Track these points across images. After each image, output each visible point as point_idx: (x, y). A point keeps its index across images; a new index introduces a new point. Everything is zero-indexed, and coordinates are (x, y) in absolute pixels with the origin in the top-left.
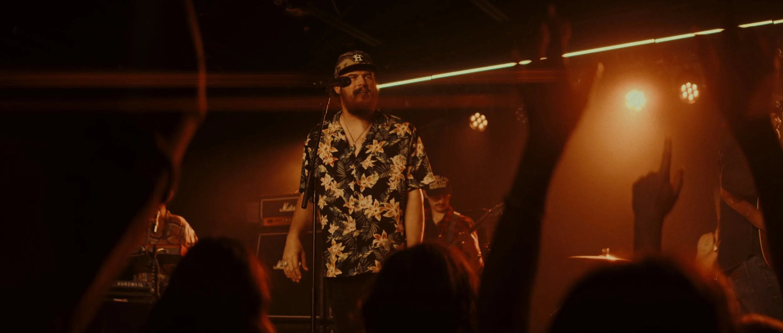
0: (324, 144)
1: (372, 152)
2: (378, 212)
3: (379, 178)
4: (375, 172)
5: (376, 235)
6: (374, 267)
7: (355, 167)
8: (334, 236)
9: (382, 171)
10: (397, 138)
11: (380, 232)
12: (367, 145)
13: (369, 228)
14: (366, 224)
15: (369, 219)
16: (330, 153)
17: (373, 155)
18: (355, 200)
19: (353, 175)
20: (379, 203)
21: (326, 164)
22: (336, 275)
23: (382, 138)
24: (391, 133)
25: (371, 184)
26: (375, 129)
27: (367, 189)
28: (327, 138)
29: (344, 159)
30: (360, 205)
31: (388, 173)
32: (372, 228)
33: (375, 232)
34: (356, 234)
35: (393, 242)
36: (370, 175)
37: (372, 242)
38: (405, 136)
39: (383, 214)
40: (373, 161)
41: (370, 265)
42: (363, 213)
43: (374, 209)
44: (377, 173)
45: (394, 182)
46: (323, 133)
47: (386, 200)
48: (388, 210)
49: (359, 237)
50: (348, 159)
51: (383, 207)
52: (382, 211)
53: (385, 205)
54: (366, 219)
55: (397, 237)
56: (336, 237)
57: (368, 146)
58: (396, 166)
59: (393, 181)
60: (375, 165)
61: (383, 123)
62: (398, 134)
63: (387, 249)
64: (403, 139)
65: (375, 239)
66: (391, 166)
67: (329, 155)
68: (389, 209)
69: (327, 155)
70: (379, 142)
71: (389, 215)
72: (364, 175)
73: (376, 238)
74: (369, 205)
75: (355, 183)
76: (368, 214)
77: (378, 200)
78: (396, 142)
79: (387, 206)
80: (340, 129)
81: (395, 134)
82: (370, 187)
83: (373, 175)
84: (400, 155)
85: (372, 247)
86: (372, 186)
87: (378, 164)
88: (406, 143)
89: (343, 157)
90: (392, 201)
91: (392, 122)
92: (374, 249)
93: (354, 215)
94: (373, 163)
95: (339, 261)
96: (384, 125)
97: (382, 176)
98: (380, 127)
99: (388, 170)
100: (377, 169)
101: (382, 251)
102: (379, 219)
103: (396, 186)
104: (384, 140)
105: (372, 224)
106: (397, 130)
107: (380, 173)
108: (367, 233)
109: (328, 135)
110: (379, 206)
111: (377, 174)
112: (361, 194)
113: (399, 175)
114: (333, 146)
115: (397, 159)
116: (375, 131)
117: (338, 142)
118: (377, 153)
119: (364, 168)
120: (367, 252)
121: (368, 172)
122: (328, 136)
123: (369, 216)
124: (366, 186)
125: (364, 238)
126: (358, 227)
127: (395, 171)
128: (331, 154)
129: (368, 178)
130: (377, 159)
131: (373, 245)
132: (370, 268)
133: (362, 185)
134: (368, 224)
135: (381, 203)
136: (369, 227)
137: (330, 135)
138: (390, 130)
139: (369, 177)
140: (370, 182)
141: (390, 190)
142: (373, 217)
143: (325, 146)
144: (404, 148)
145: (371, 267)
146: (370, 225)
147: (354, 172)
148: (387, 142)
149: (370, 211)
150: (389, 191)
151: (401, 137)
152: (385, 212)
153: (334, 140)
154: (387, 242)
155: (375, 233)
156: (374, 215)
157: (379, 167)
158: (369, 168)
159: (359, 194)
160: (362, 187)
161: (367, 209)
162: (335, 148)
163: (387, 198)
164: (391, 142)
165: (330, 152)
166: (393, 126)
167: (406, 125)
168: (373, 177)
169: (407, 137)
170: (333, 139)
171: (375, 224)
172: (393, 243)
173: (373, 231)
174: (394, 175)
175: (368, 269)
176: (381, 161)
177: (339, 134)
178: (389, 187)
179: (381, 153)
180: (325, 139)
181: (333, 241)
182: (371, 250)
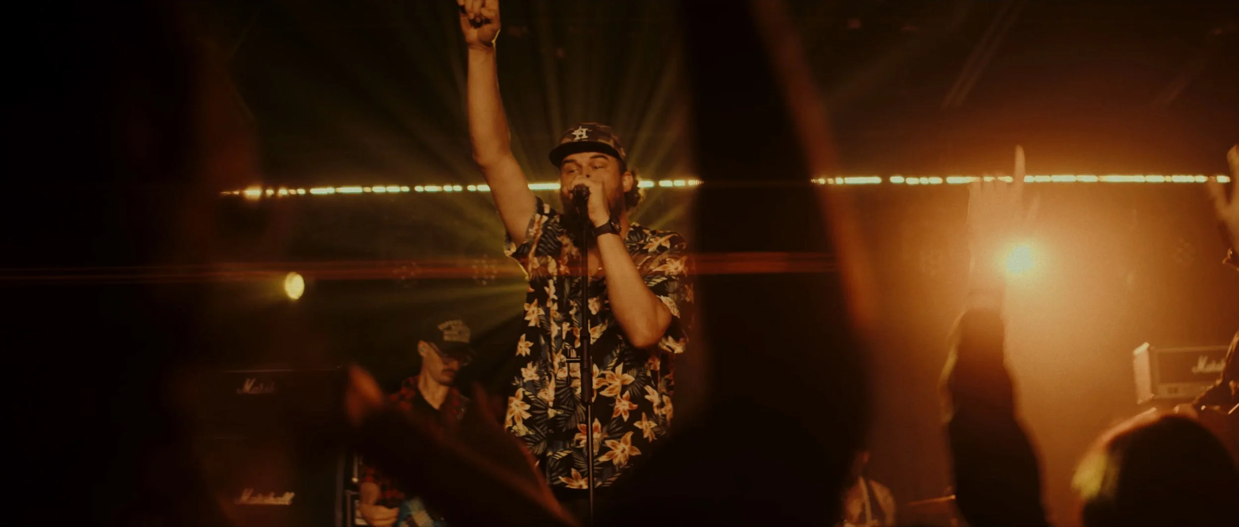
5: (581, 425)
6: (569, 479)
8: (524, 386)
14: (570, 403)
15: (576, 395)
32: (577, 412)
33: (582, 421)
42: (569, 384)
47: (610, 367)
48: (610, 384)
51: (603, 380)
53: (607, 376)
54: (572, 396)
55: (613, 425)
56: (527, 391)
65: (579, 431)
71: (610, 393)
79: (609, 378)
85: (572, 445)
90: (619, 368)
92: (574, 449)
95: (512, 431)
108: (571, 420)
125: (561, 425)
129: (593, 329)
131: (574, 442)
134: (572, 405)
135: (602, 372)
136: (573, 410)
139: (595, 327)
145: (564, 478)
150: (618, 351)
152: (604, 387)
163: (613, 364)
173: (577, 418)
175: (559, 479)
181: (520, 391)
182: (570, 450)
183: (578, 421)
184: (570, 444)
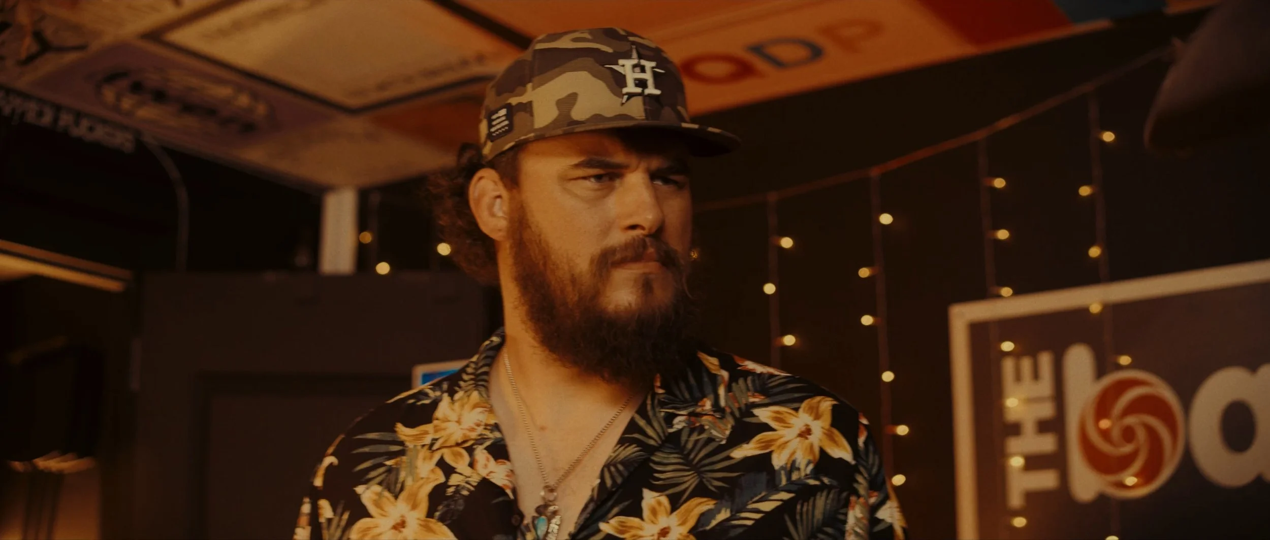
0: (396, 497)
10: (773, 487)
12: (604, 518)
23: (690, 481)
24: (740, 453)
26: (650, 432)
28: (412, 468)
38: (816, 474)
46: (402, 443)
57: (614, 522)
61: (696, 401)
62: (779, 461)
64: (804, 493)
70: (675, 503)
78: (767, 507)
80: (488, 434)
81: (762, 462)
88: (819, 514)
91: (745, 394)
96: (699, 410)
104: (701, 491)
106: (772, 441)
109: (424, 452)
114: (437, 514)
117: (465, 493)
122: (419, 462)
137: (431, 458)
138: (737, 438)
143: (398, 509)
151: (795, 476)
153: (444, 486)
162: (445, 529)
164: (744, 509)
166: (752, 420)
167: (816, 413)
169: (826, 480)
170: (442, 479)
177: (481, 454)
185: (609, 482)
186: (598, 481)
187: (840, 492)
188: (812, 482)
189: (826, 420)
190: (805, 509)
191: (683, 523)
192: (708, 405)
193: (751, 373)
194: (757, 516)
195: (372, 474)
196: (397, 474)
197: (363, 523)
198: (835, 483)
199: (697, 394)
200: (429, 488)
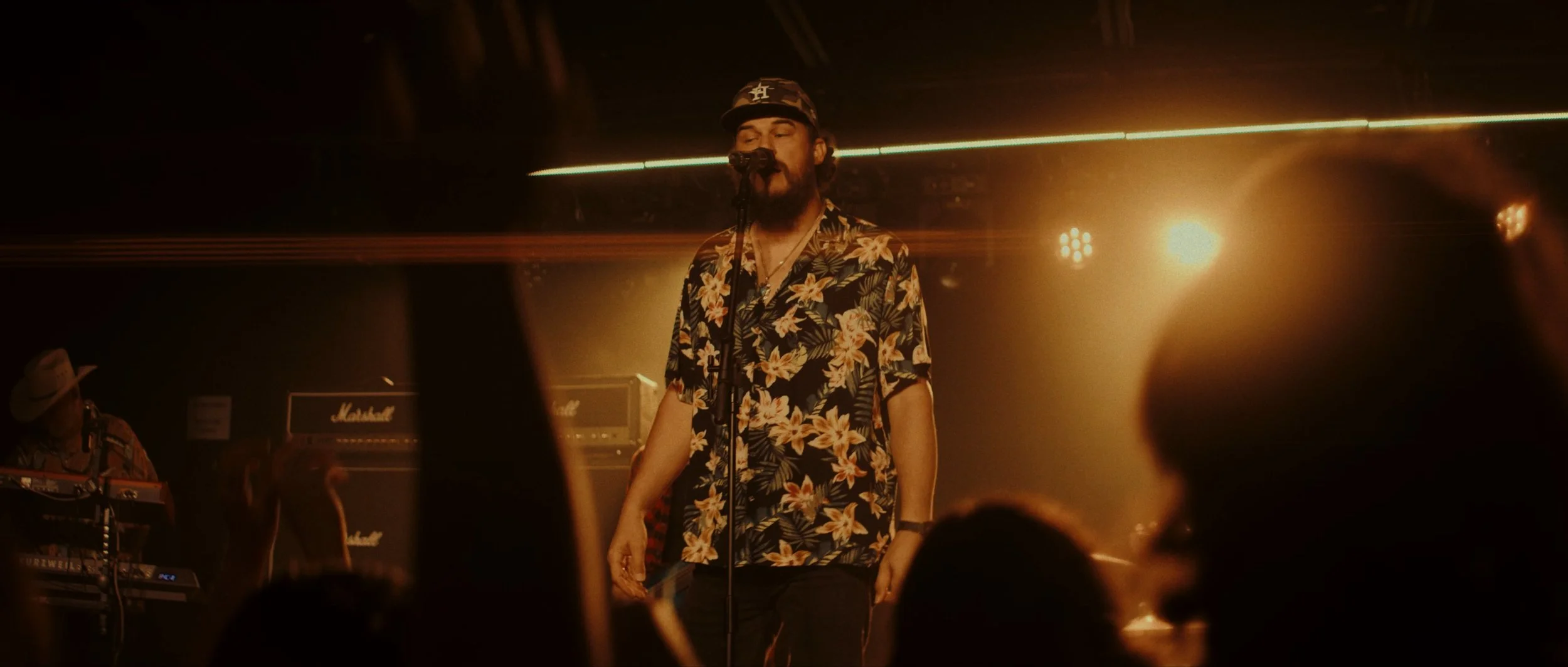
0: (714, 277)
1: (799, 301)
2: (800, 435)
3: (808, 358)
4: (800, 344)
5: (789, 484)
6: (777, 555)
7: (761, 332)
8: (713, 478)
9: (814, 344)
10: (857, 271)
11: (797, 479)
12: (791, 283)
13: (777, 468)
14: (771, 458)
15: (776, 447)
16: (721, 297)
17: (801, 307)
18: (753, 402)
19: (755, 348)
20: (804, 415)
21: (709, 320)
22: (708, 561)
23: (825, 270)
25: (790, 372)
26: (813, 249)
27: (780, 380)
29: (743, 312)
30: (760, 415)
31: (826, 349)
32: (782, 468)
33: (788, 478)
34: (745, 477)
35: (825, 502)
36: (789, 350)
37: (779, 500)
38: (876, 265)
39: (809, 441)
40: (798, 320)
41: (769, 550)
42: (766, 434)
43: (790, 428)
44: (805, 346)
45: (840, 369)
47: (817, 410)
48: (822, 433)
49: (753, 484)
50: (751, 312)
51: (811, 426)
52: (806, 435)
53: (814, 422)
54: (772, 449)
55: (835, 491)
56: (717, 480)
57: (794, 286)
58: (847, 333)
59: (837, 368)
60: (801, 329)
61: (834, 236)
62: (861, 260)
63: (808, 518)
64: (870, 273)
65: (786, 492)
66: (836, 332)
67: (717, 302)
68: (822, 430)
69: (714, 302)
70: (818, 278)
71: (823, 444)
72: (776, 351)
73: (789, 491)
74: (781, 418)
75: (756, 367)
76: (777, 437)
77: (802, 409)
78: (852, 279)
79: (818, 424)
81: (854, 261)
82: (787, 377)
83: (795, 352)
84: (859, 308)
85: (779, 510)
86: (792, 375)
87: (807, 326)
88: (875, 282)
89: (743, 306)
90: (832, 413)
91: (856, 233)
92: (782, 515)
93: (746, 435)
94: (798, 325)
95: (715, 531)
96: (834, 240)
97: (814, 355)
98: (826, 246)
99: (828, 341)
100: (806, 338)
101: (797, 521)
102: (799, 450)
103: (844, 379)
104: (829, 274)
105: (783, 459)
106: (860, 252)
107: (810, 348)
108: (771, 478)
110: (801, 421)
111: (803, 350)
112: (767, 393)
113: (853, 354)
114: (729, 282)
115: (851, 318)
116: (814, 254)
118: (810, 301)
119: (778, 334)
120: (765, 521)
121: (786, 345)
123: (778, 443)
124: (779, 376)
125: (763, 488)
126: (752, 462)
127: (843, 345)
128: (721, 300)
129: (784, 356)
130: (807, 315)
131: (782, 506)
132: (768, 557)
133: (770, 371)
134: (774, 460)
135: (807, 416)
136: (776, 465)
138: (846, 253)
139: (787, 354)
140: (788, 367)
141: (828, 388)
142: (788, 446)
143: (715, 281)
144: (869, 293)
145: (770, 555)
146: (778, 462)
147: (756, 343)
148: (833, 281)
149: (781, 431)
150: (826, 391)
152: (813, 437)
154: (811, 502)
155: (787, 481)
156: (789, 440)
157: (810, 335)
158: (790, 334)
159: (763, 390)
160: (770, 376)
161: (775, 425)
163: (820, 407)
164: (843, 280)
165: (720, 294)
166: (855, 243)
167: (881, 242)
168: (796, 355)
169: (880, 268)
171: (791, 461)
172: (824, 506)
173: (783, 475)
174: (841, 354)
175: (762, 557)
176: (815, 321)
178: (827, 380)
179: (816, 303)
180: (717, 267)
181: (711, 488)
182: (776, 517)
183: (784, 480)
184: (776, 508)
185: (795, 271)
186: (791, 270)
187: (885, 273)
188: (874, 269)
189: (885, 244)
190: (869, 279)
191: (820, 286)
192: (838, 239)
193: (861, 224)
194: (848, 283)
195: (706, 268)
196: (715, 268)
197: (702, 288)
198: (884, 270)
199: (835, 233)
200: (726, 271)
